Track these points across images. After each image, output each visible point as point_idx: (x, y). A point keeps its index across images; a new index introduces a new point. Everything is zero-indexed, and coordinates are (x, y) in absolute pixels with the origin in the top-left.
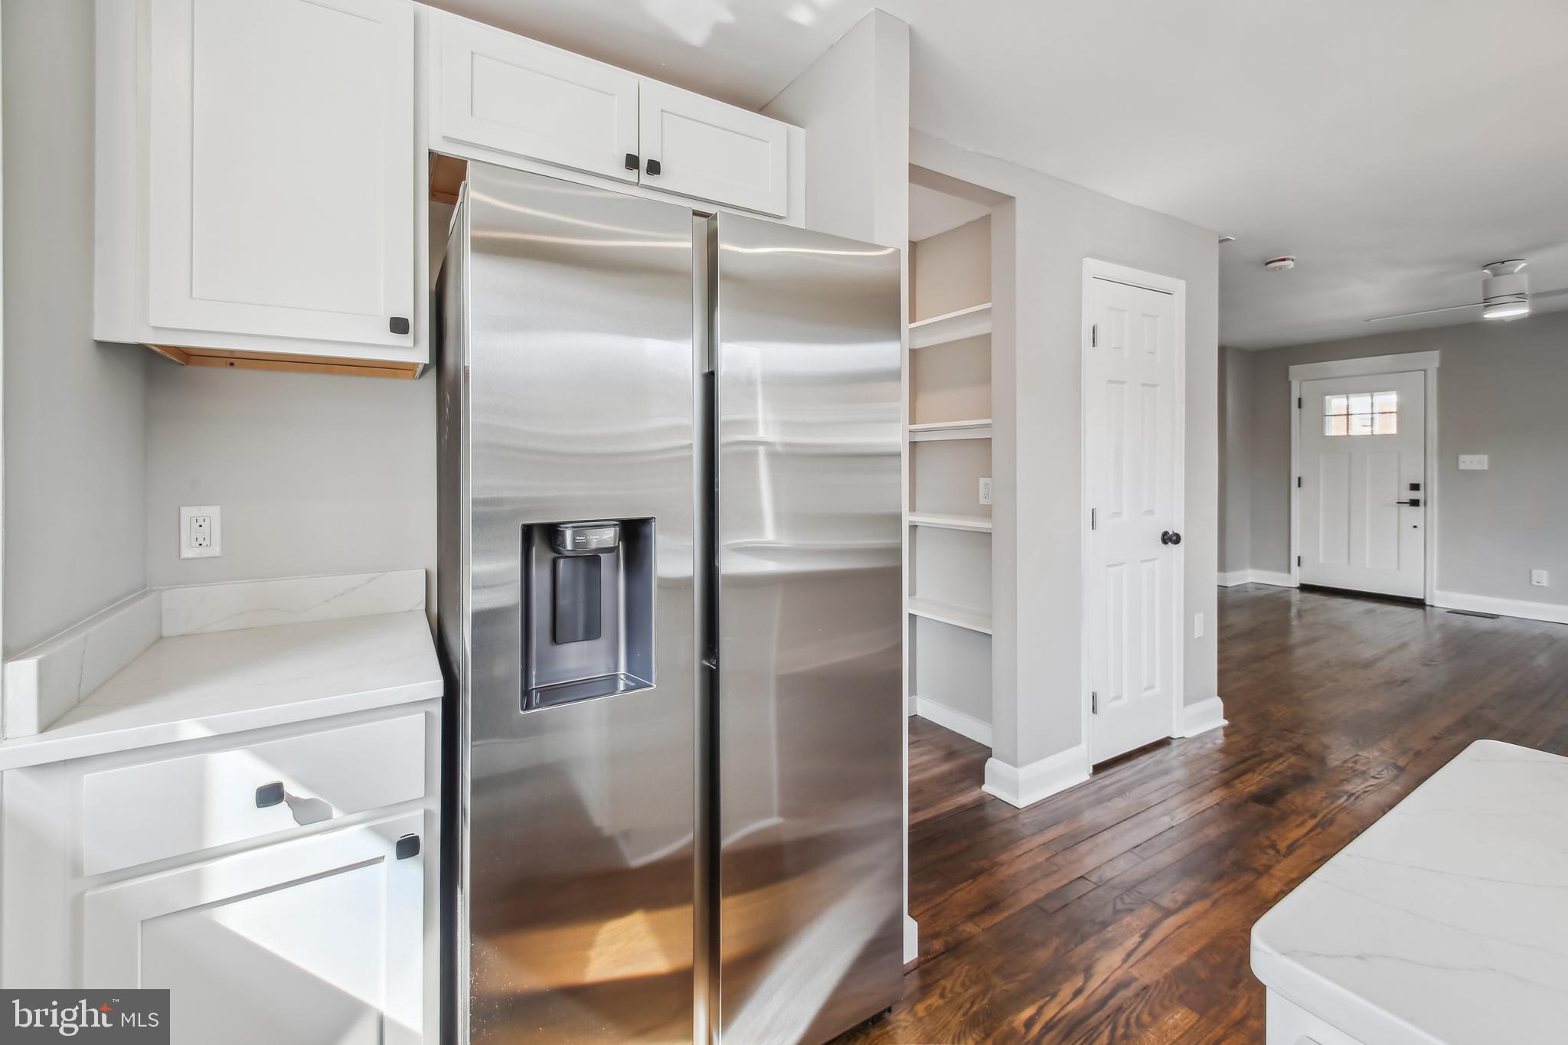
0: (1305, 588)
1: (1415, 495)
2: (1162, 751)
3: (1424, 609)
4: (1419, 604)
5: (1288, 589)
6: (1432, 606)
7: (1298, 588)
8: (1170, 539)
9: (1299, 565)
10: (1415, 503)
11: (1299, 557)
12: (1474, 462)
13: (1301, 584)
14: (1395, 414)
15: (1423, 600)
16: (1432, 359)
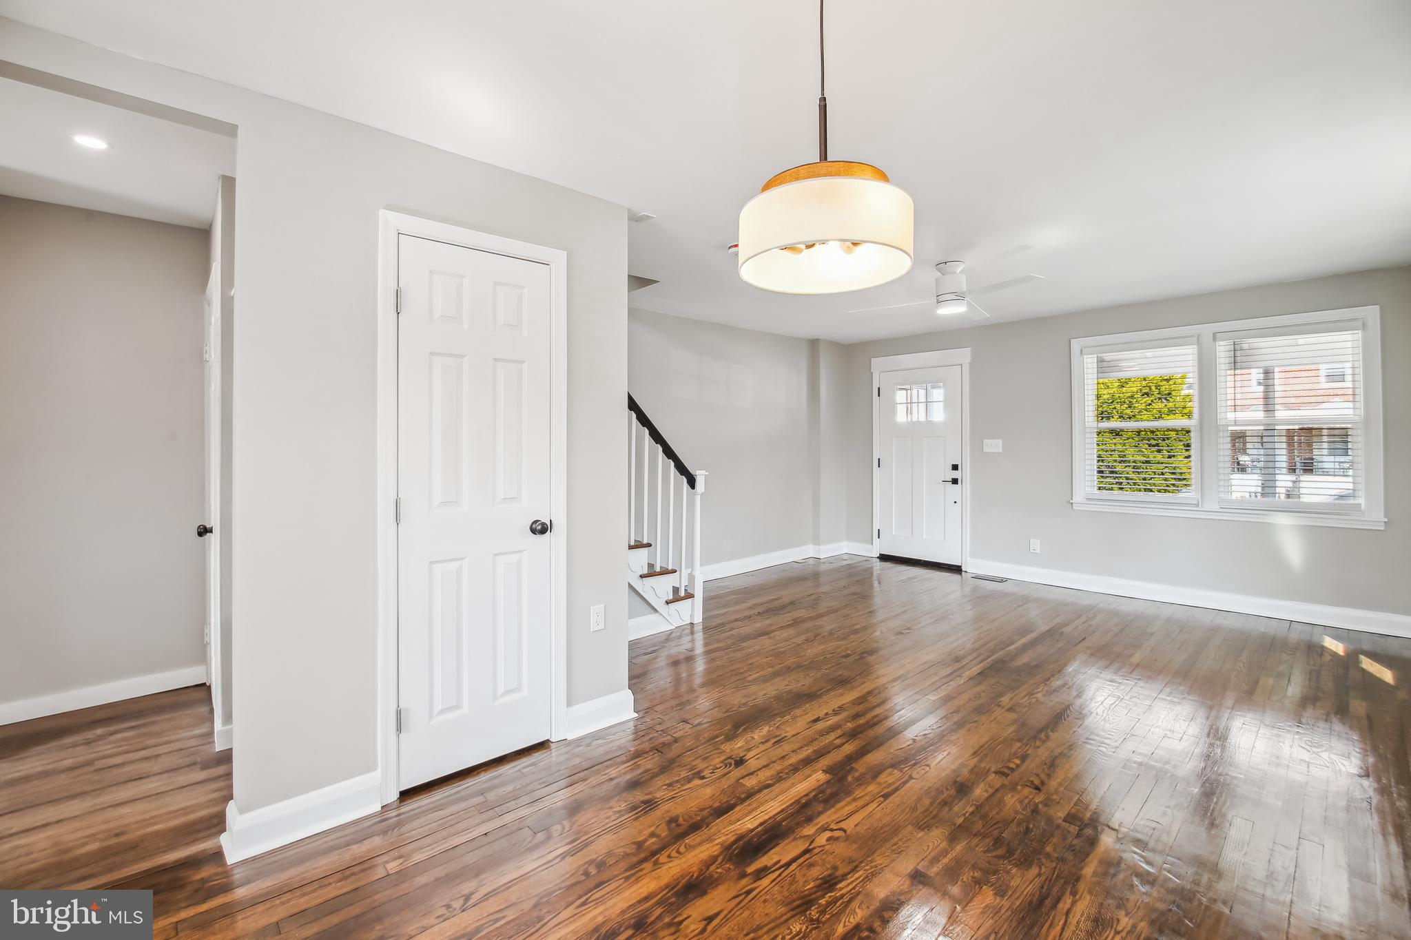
0: (884, 558)
1: (956, 474)
2: (536, 756)
3: (961, 574)
4: (957, 569)
5: (869, 559)
6: (966, 572)
7: (878, 557)
8: (540, 529)
9: (879, 538)
10: (955, 481)
11: (879, 530)
12: (993, 446)
13: (880, 555)
14: (942, 403)
15: (961, 566)
16: (964, 355)
